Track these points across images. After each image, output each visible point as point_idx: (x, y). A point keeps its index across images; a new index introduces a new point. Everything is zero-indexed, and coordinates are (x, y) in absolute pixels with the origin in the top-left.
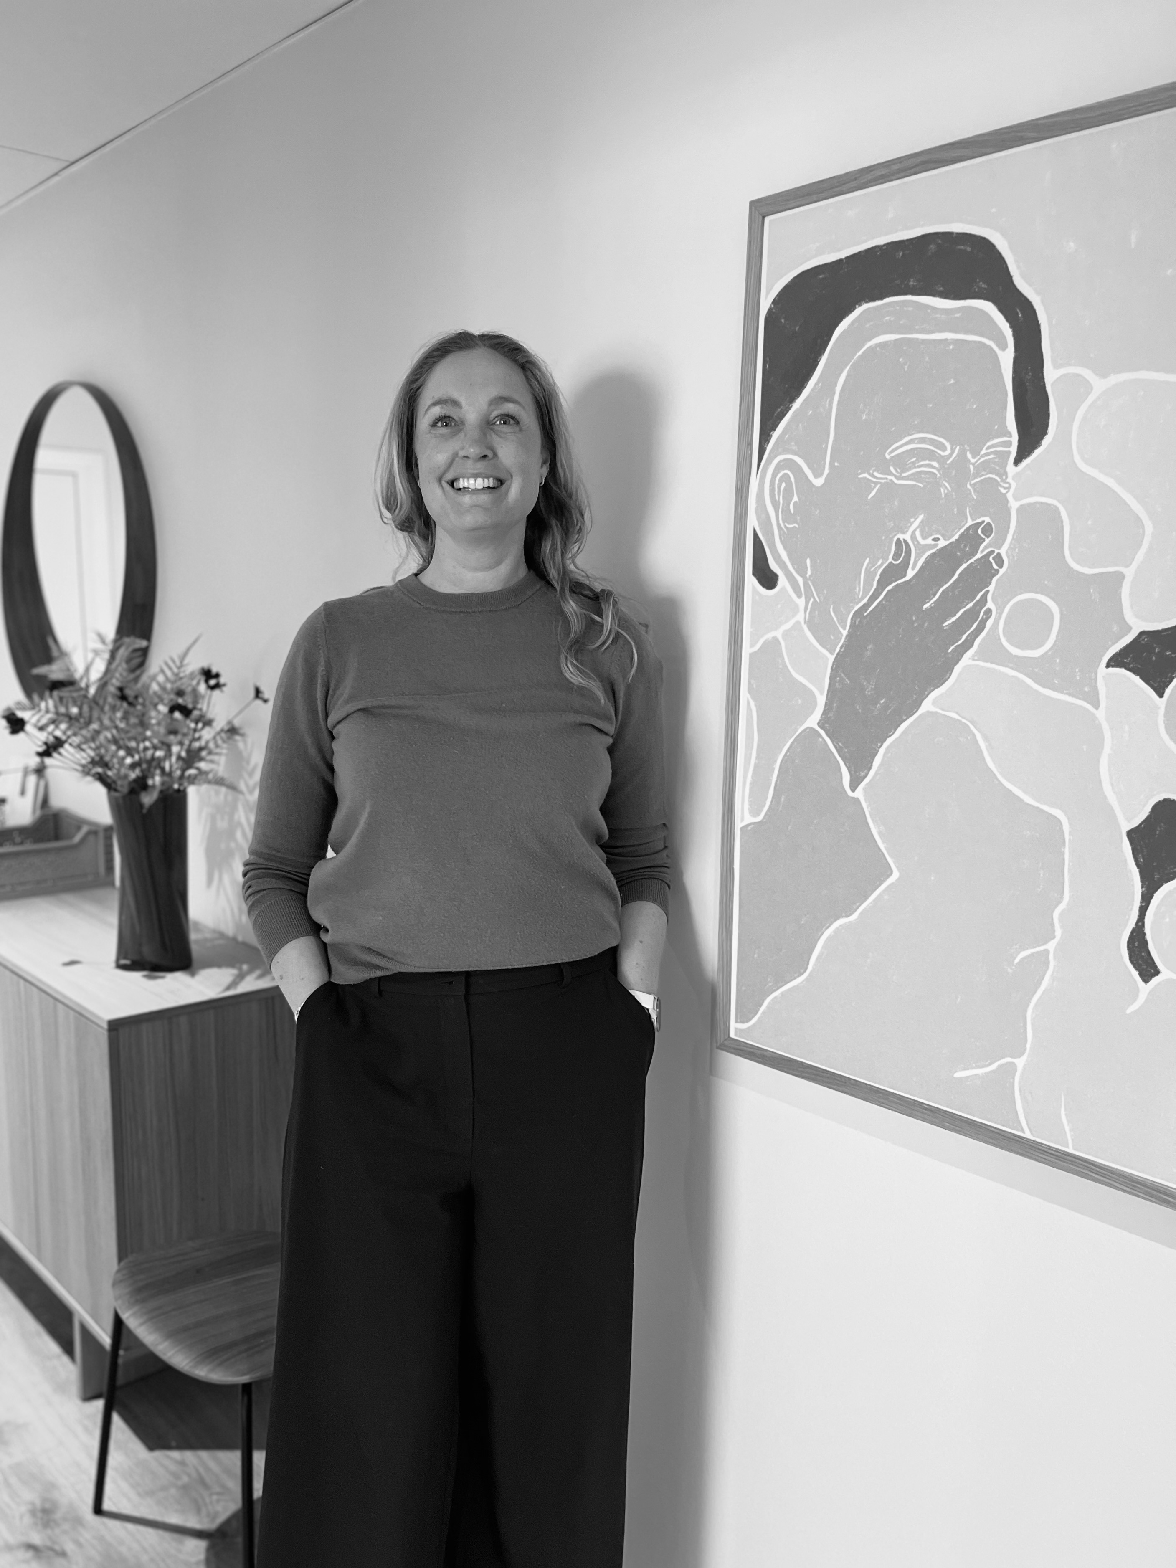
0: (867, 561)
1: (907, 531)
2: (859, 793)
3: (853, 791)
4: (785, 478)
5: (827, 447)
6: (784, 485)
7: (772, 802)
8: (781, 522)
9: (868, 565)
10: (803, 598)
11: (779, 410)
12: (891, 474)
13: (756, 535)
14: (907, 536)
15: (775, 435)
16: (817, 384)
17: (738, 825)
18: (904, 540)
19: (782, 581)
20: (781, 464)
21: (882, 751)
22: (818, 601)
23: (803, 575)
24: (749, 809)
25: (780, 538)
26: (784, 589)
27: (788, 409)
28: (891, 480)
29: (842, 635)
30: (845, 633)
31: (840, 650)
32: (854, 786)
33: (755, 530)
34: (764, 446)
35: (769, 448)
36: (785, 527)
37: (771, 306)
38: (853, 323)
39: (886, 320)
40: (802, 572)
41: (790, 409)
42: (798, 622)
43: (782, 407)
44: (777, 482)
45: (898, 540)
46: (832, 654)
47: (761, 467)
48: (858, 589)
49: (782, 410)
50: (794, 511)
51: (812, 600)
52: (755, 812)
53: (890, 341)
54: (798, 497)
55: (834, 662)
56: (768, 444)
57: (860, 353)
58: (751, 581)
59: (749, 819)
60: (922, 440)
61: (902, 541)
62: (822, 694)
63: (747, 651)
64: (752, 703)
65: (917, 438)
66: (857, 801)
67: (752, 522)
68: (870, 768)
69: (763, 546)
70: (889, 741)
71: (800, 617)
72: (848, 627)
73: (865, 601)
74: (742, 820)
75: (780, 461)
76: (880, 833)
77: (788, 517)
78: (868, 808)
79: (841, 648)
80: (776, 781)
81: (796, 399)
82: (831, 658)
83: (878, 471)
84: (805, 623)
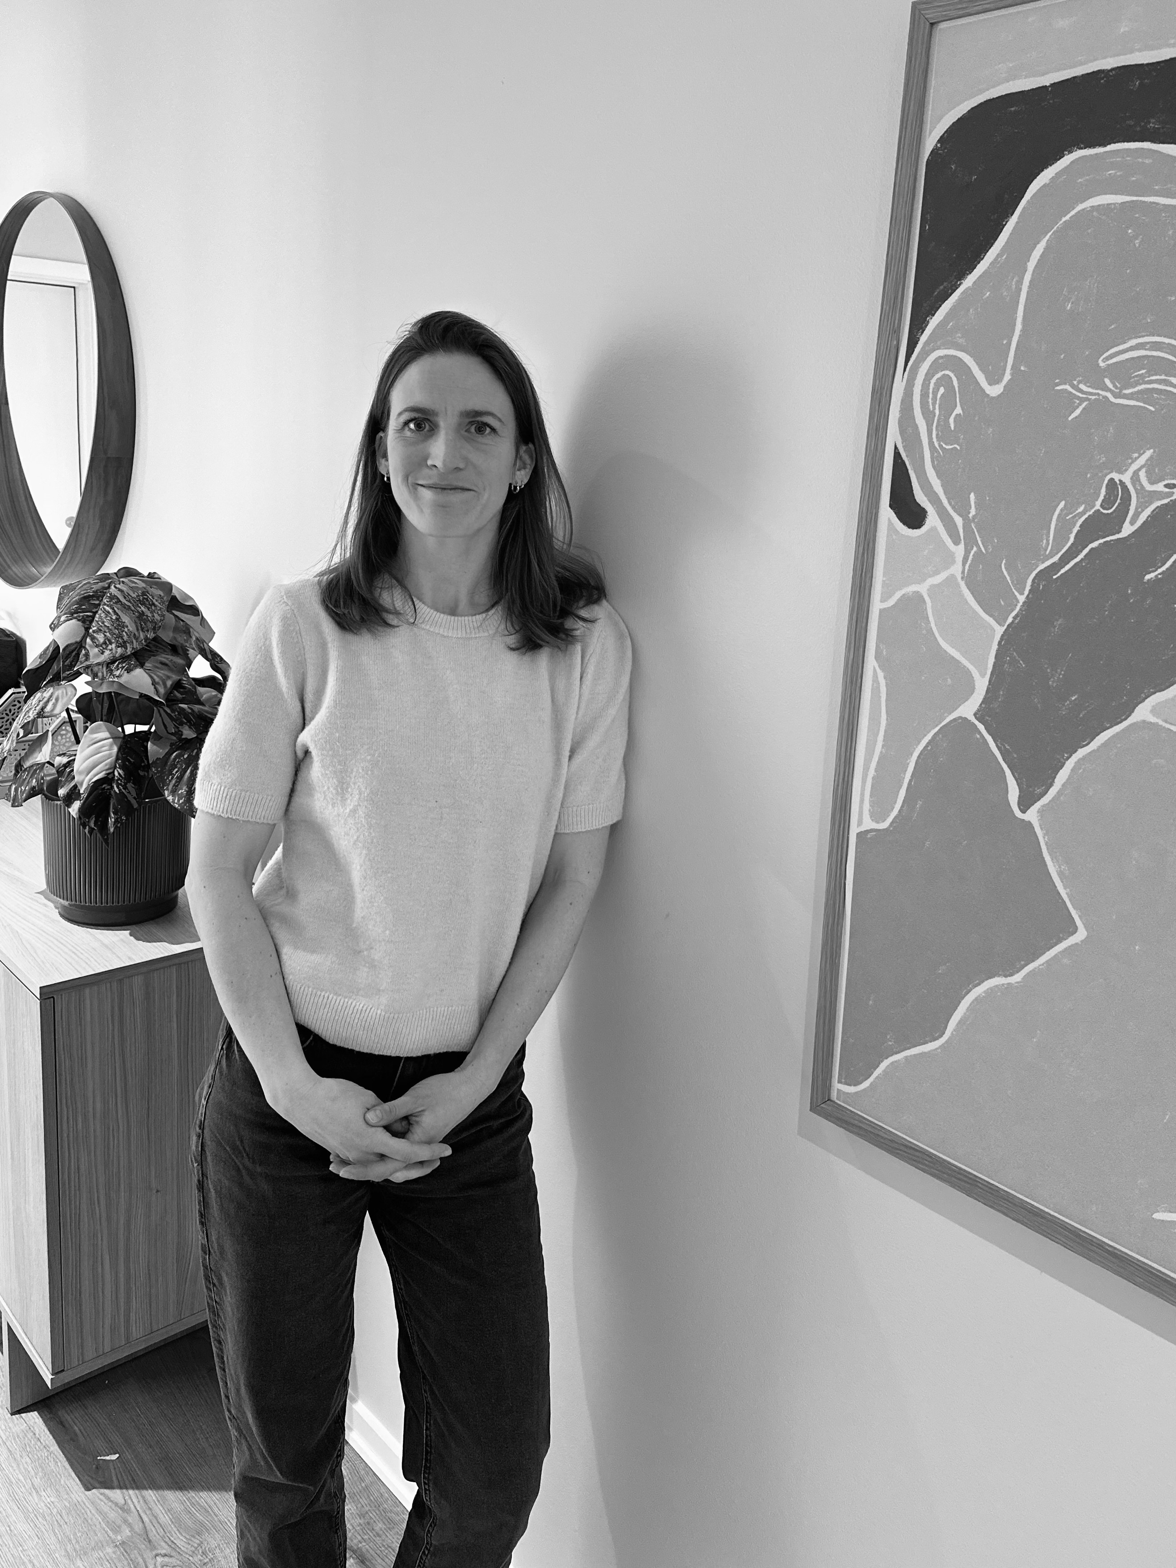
0: (1062, 504)
1: (1126, 470)
2: (1032, 815)
3: (1024, 812)
4: (945, 381)
5: (1009, 344)
6: (942, 390)
7: (902, 806)
8: (935, 440)
9: (1061, 510)
10: (962, 546)
11: (942, 287)
12: (1107, 389)
13: (897, 455)
14: (1126, 478)
15: (934, 322)
16: (999, 256)
17: (854, 830)
18: (1120, 481)
19: (932, 520)
20: (940, 361)
21: (1070, 764)
22: (984, 551)
23: (964, 515)
24: (870, 810)
25: (933, 462)
26: (934, 529)
27: (954, 288)
28: (1106, 397)
29: (1018, 602)
30: (1022, 599)
31: (1013, 622)
32: (1025, 804)
33: (896, 448)
34: (915, 336)
35: (924, 338)
36: (940, 446)
37: (936, 145)
38: (1058, 175)
39: (1110, 174)
40: (963, 512)
41: (957, 288)
42: (953, 576)
43: (945, 284)
44: (932, 386)
45: (1112, 480)
46: (1000, 625)
47: (910, 364)
48: (1045, 541)
49: (945, 287)
50: (955, 427)
51: (975, 549)
52: (877, 816)
53: (1114, 204)
54: (963, 409)
55: (1002, 636)
56: (922, 333)
57: (1067, 217)
58: (887, 515)
59: (869, 824)
60: (1156, 346)
61: (1118, 482)
62: (983, 675)
63: (877, 605)
64: (881, 675)
65: (1148, 343)
66: (1029, 825)
67: (893, 436)
68: (1051, 785)
69: (907, 470)
70: (1081, 753)
71: (956, 569)
72: (1026, 592)
73: (1056, 559)
74: (860, 823)
75: (940, 357)
76: (1061, 874)
77: (945, 434)
78: (1044, 838)
79: (1015, 618)
80: (910, 781)
81: (968, 274)
82: (1000, 631)
83: (1085, 384)
84: (962, 578)
